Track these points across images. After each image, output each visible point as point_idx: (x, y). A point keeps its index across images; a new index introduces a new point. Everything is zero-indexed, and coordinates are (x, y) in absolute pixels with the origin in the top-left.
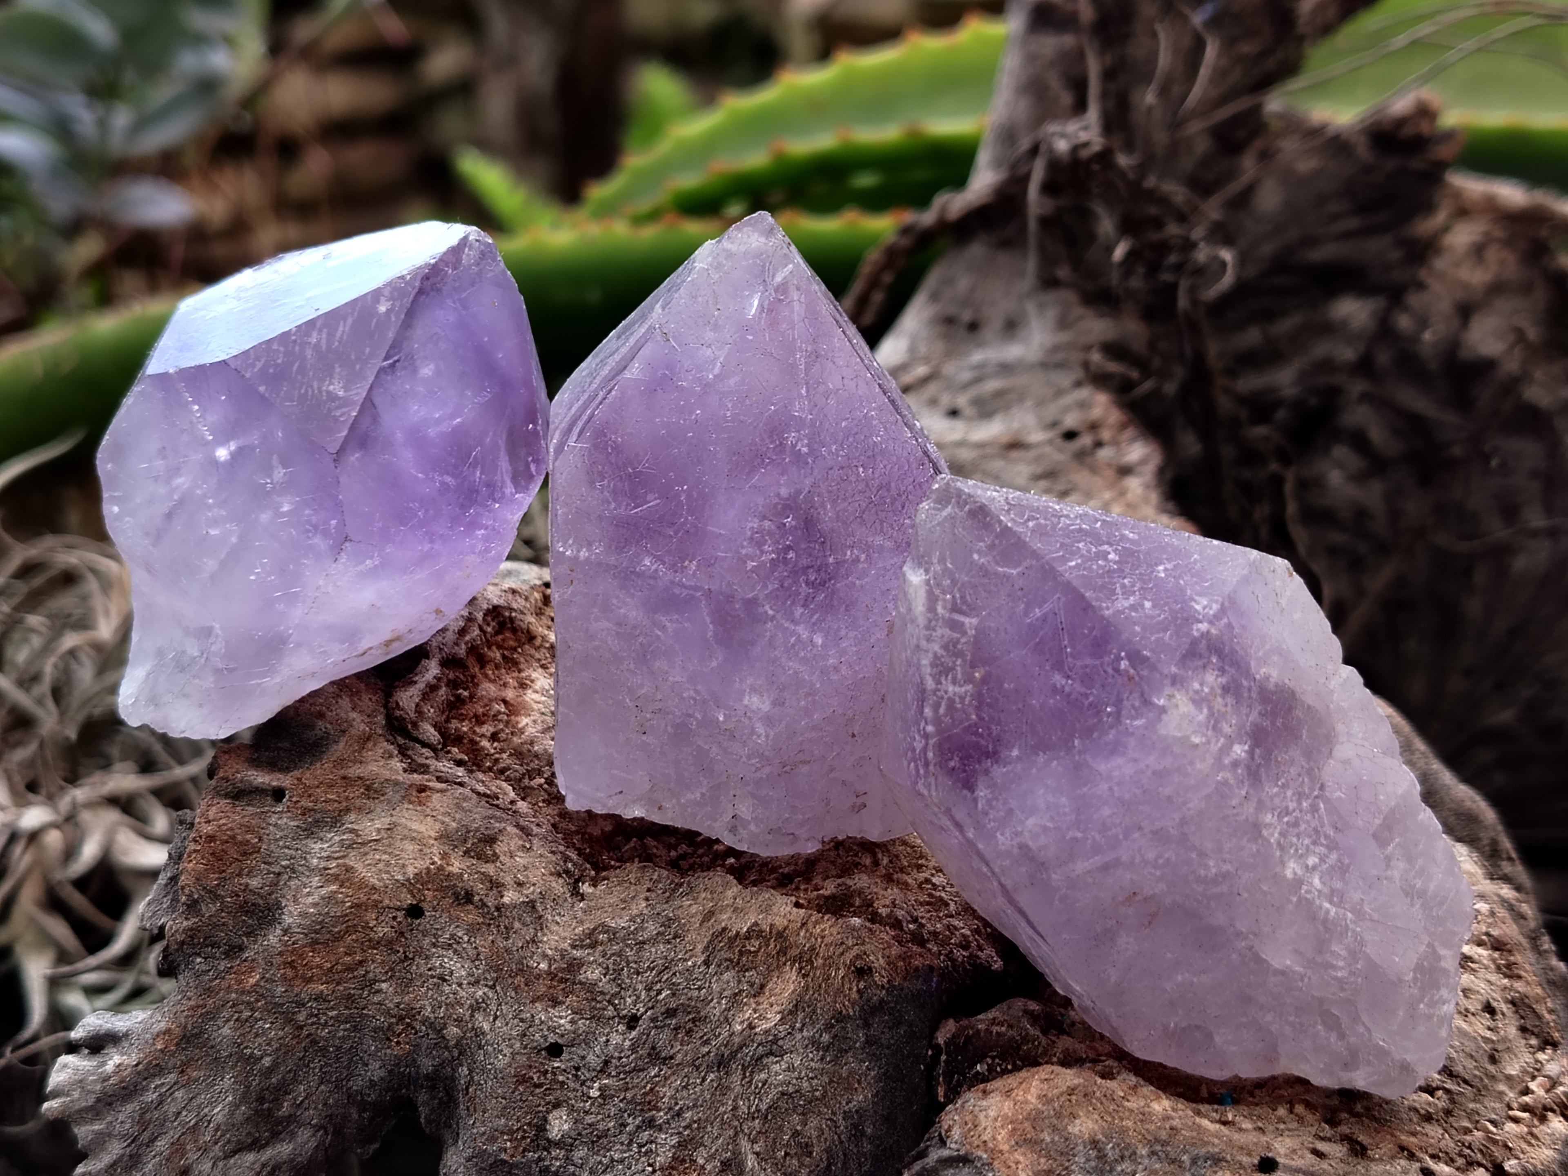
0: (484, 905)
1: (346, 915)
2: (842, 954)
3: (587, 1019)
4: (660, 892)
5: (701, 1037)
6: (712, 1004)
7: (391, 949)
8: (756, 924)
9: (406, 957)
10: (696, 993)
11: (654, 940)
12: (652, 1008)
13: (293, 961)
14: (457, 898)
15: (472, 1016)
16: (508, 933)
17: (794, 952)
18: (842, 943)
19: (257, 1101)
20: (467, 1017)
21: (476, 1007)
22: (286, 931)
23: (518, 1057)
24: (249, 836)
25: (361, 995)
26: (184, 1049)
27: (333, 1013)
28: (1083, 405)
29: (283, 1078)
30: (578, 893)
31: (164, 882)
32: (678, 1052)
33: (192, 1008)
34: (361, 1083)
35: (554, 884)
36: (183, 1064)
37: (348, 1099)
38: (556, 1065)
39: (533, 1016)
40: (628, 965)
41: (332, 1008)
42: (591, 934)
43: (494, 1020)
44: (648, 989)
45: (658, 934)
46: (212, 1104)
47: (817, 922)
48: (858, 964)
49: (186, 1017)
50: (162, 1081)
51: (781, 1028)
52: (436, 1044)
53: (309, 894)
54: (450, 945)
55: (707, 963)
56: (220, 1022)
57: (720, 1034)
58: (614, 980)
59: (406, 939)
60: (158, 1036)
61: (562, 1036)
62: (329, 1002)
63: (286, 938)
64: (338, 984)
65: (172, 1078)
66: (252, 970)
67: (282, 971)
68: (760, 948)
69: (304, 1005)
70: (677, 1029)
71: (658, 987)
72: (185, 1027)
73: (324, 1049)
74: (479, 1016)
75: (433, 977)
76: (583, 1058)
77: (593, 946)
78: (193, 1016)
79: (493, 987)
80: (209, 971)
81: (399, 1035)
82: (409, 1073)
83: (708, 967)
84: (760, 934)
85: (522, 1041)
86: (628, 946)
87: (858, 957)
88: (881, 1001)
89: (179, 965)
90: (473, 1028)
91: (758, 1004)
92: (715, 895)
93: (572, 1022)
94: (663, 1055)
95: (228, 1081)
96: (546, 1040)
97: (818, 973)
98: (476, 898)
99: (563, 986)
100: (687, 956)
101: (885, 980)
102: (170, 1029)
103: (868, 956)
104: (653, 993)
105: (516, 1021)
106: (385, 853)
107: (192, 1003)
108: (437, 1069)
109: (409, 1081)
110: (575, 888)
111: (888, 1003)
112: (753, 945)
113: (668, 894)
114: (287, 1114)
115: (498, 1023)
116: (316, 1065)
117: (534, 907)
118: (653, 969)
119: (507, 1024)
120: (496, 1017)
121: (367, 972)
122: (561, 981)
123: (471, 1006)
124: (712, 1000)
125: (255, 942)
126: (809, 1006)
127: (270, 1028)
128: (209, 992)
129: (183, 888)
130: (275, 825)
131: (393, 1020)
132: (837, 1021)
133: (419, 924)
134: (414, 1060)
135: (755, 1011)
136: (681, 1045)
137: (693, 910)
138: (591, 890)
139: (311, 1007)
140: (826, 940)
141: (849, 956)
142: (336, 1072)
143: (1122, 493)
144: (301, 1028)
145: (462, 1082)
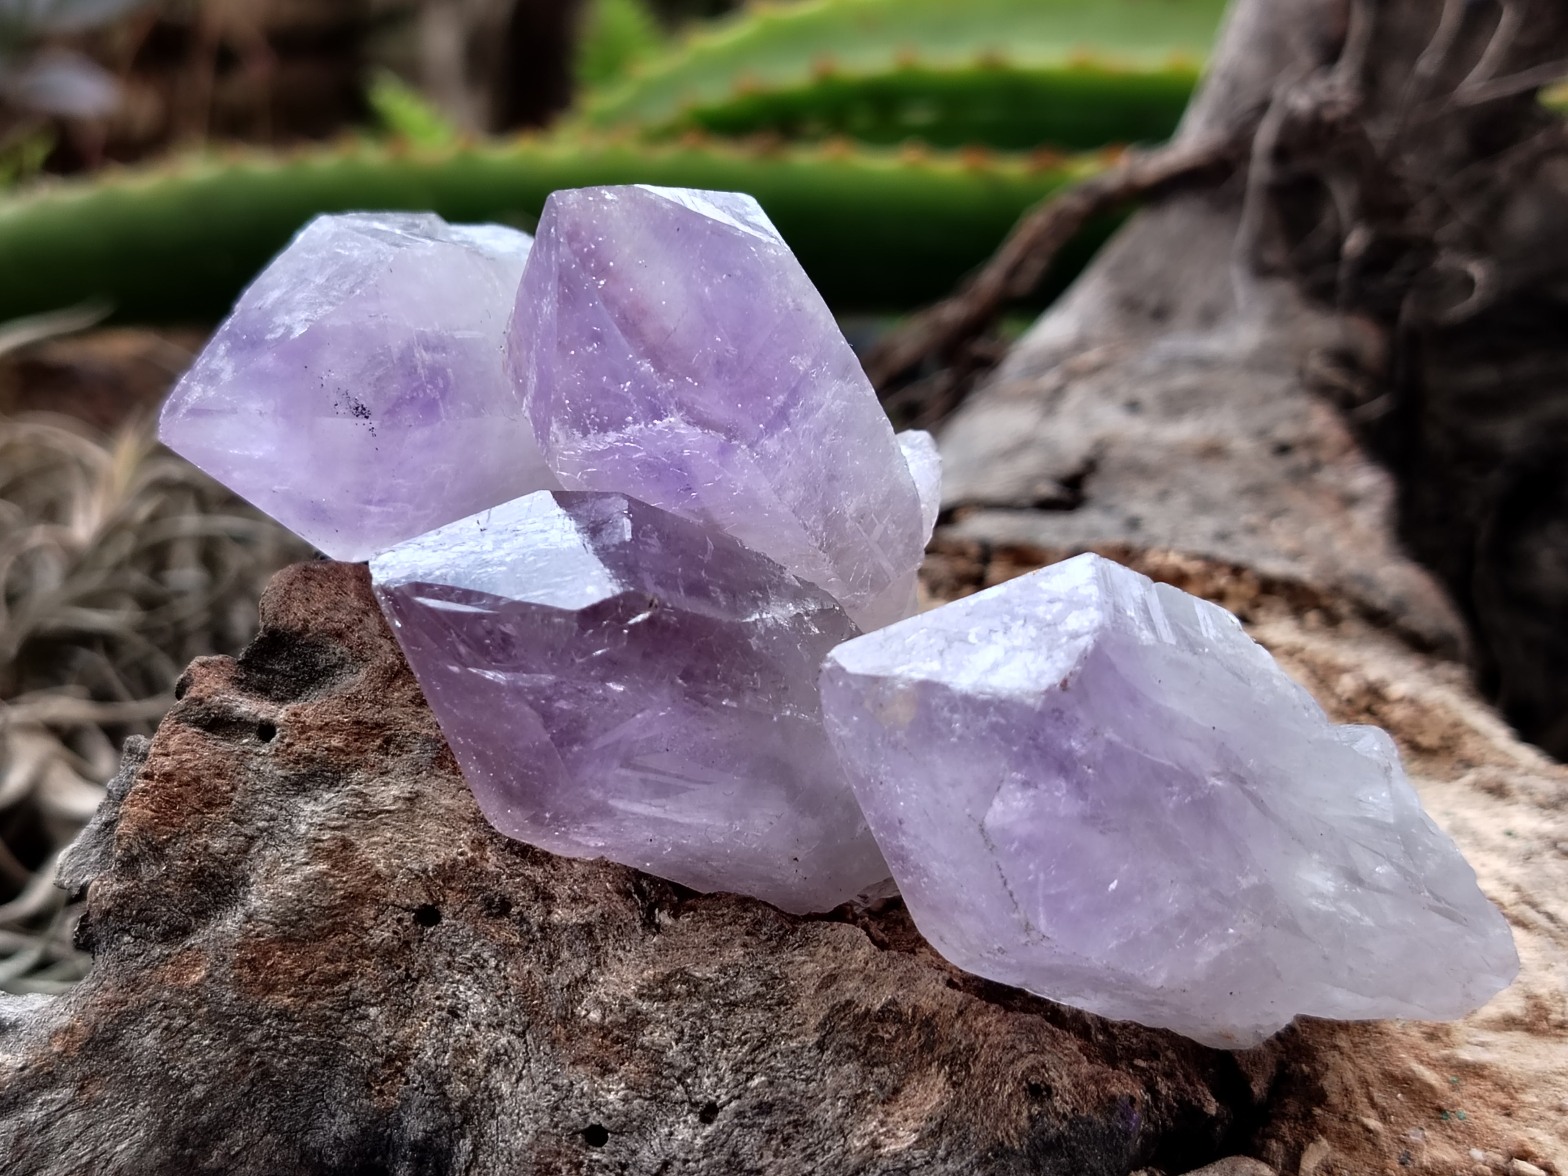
0: (523, 920)
1: (335, 907)
2: (1012, 1062)
3: (646, 1099)
4: (764, 938)
5: (804, 1150)
6: (823, 1105)
7: (390, 962)
8: (894, 1002)
9: (408, 976)
10: (801, 1087)
11: (751, 1003)
12: (739, 1097)
13: (253, 959)
14: (489, 906)
15: (487, 1071)
16: (551, 964)
17: (944, 1049)
18: (1013, 1047)
19: (177, 1142)
20: (481, 1071)
21: (495, 1059)
22: (249, 918)
23: (544, 1138)
24: (218, 781)
25: (340, 1019)
26: (89, 1057)
27: (297, 1039)
28: (1297, 417)
29: (217, 1117)
30: (652, 922)
31: (96, 827)
32: (769, 1165)
33: (109, 1004)
34: (322, 1139)
35: (620, 906)
36: (85, 1077)
37: (301, 1159)
38: (595, 1156)
39: (572, 1084)
40: (711, 1032)
41: (298, 1032)
42: (665, 980)
43: (517, 1081)
44: (736, 1070)
45: (757, 995)
46: (117, 1138)
47: (979, 1013)
48: (1033, 1079)
49: (99, 1014)
50: (53, 1095)
51: (917, 1153)
52: (432, 1102)
53: (288, 872)
54: (471, 968)
55: (821, 1046)
56: (143, 1029)
57: (830, 1149)
58: (689, 1050)
59: (411, 951)
60: (56, 1033)
61: (609, 1117)
62: (295, 1022)
63: (249, 926)
64: (311, 999)
65: (65, 1093)
66: (196, 963)
67: (237, 971)
68: (897, 1036)
69: (260, 1022)
70: (771, 1132)
71: (750, 1069)
72: (95, 1027)
73: (278, 1087)
74: (497, 1073)
75: (440, 1008)
76: (634, 1152)
77: (666, 998)
78: (106, 1014)
79: (521, 1035)
80: (138, 955)
81: (384, 1081)
82: (390, 1136)
83: (822, 1052)
84: (899, 1017)
85: (552, 1117)
86: (713, 1005)
87: (1033, 1069)
88: (1060, 1136)
89: (99, 941)
90: (487, 1087)
91: (888, 1114)
92: (839, 954)
93: (625, 1100)
94: (748, 1166)
95: (141, 1110)
96: (585, 1121)
97: (975, 1083)
98: (514, 910)
99: (617, 1048)
100: (793, 1032)
101: (1069, 1108)
102: (74, 1027)
103: (1047, 1071)
104: (741, 1077)
105: (547, 1087)
106: (399, 830)
107: (109, 996)
108: (428, 1138)
109: (387, 1146)
110: (648, 917)
111: (1068, 1139)
112: (888, 1031)
113: (774, 943)
114: (214, 1166)
115: (523, 1086)
116: (264, 1106)
117: (590, 934)
118: (745, 1043)
119: (534, 1090)
120: (520, 1079)
121: (352, 989)
122: (617, 1040)
123: (488, 1057)
124: (824, 1098)
125: (206, 925)
126: (958, 1129)
127: (208, 1046)
128: (134, 984)
129: (120, 838)
130: (257, 772)
131: (379, 1060)
132: (996, 1155)
133: (432, 934)
134: (399, 1120)
135: (882, 1123)
136: (775, 1156)
137: (808, 968)
138: (669, 921)
139: (269, 1025)
140: (992, 1039)
141: (1021, 1067)
142: (290, 1119)
143: (1347, 525)
144: (252, 1052)
145: (462, 1160)
